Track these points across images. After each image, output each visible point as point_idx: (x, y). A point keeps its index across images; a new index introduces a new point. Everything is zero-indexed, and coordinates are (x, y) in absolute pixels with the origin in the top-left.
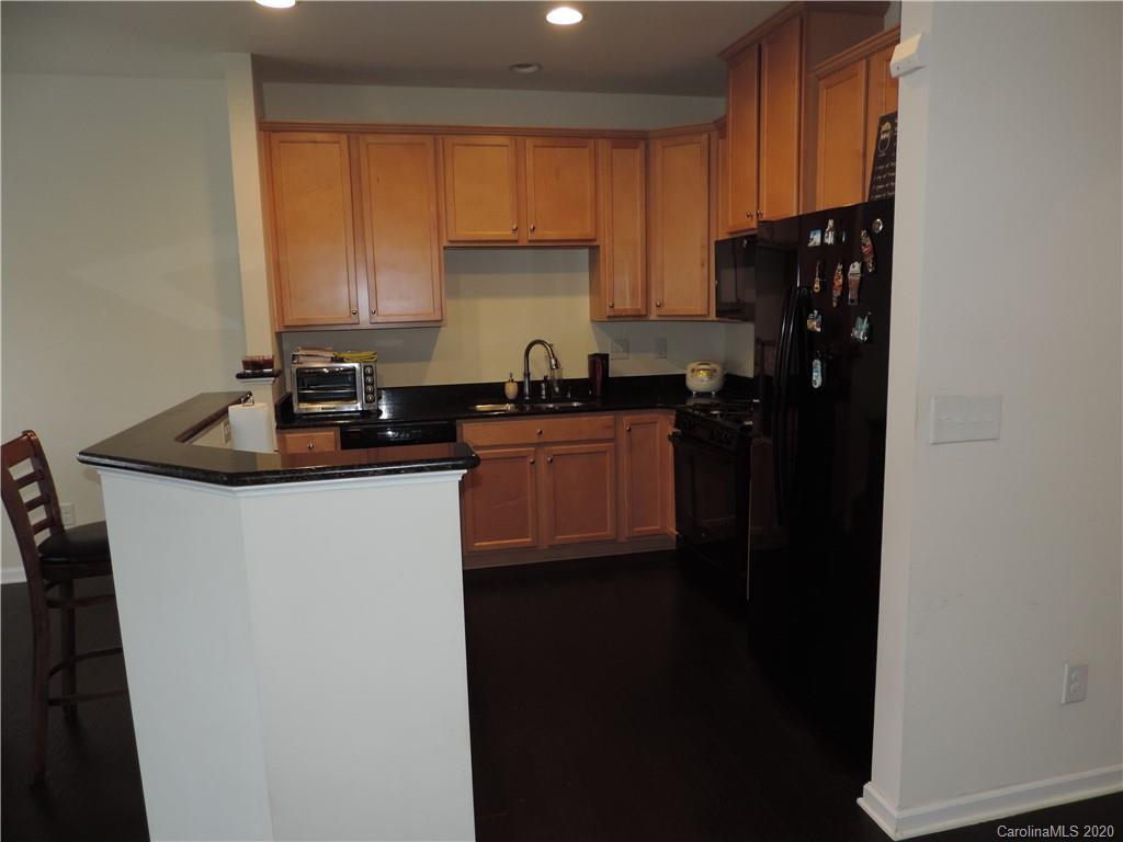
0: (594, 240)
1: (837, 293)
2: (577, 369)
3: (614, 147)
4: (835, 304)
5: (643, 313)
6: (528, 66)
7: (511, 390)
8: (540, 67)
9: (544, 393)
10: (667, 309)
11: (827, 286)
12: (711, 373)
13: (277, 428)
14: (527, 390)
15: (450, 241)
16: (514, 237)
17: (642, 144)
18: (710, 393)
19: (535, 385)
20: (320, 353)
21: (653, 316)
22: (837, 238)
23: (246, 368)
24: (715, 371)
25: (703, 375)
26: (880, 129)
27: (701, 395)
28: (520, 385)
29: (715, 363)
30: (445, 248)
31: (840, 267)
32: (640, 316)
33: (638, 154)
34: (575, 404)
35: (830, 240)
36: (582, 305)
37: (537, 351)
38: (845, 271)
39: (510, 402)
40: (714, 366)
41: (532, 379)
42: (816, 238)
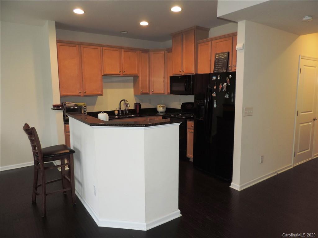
0: (138, 75)
1: (220, 89)
2: (132, 107)
3: (142, 53)
4: (220, 91)
5: (149, 93)
6: (124, 32)
7: (116, 112)
8: (128, 32)
9: (124, 113)
10: (155, 92)
11: (218, 87)
12: (163, 107)
13: (64, 123)
14: (120, 112)
15: (104, 74)
16: (119, 74)
17: (148, 52)
18: (163, 112)
19: (122, 111)
20: (72, 103)
21: (151, 94)
22: (220, 78)
23: (53, 107)
24: (164, 107)
25: (161, 108)
26: (215, 56)
27: (161, 112)
28: (119, 111)
29: (164, 105)
30: (103, 76)
31: (221, 84)
32: (148, 94)
33: (147, 55)
34: (133, 116)
35: (219, 78)
36: (132, 91)
37: (123, 102)
38: (222, 85)
39: (117, 115)
40: (164, 106)
41: (122, 109)
42: (214, 78)
